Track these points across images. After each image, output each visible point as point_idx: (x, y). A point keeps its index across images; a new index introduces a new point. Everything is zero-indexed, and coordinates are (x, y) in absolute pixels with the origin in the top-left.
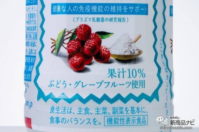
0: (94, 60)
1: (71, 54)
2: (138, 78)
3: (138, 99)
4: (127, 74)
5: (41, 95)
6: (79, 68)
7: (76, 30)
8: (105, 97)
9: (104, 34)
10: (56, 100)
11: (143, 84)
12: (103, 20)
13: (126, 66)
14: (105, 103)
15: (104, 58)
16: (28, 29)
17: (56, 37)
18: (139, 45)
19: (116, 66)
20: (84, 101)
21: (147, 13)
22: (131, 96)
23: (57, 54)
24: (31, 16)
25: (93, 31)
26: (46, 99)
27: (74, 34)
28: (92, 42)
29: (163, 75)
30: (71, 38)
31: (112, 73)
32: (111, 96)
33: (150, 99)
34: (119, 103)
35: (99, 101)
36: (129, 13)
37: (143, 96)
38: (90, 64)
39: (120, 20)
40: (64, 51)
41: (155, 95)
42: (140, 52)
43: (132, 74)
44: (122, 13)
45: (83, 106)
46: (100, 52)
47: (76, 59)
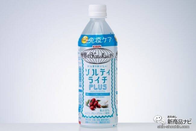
0: (96, 107)
1: (91, 106)
2: (108, 112)
3: (107, 117)
4: (104, 111)
5: (83, 116)
6: (93, 109)
7: (92, 100)
8: (99, 116)
9: (99, 101)
10: (87, 117)
11: (109, 113)
12: (98, 97)
13: (104, 109)
14: (99, 118)
15: (99, 107)
16: (79, 98)
17: (87, 101)
18: (108, 103)
19: (102, 109)
20: (94, 118)
21: (110, 95)
22: (106, 116)
23: (87, 106)
24: (80, 95)
25: (96, 100)
26: (84, 117)
27: (91, 101)
28: (96, 103)
29: (114, 110)
30: (91, 102)
31: (101, 110)
32: (101, 116)
33: (110, 117)
34: (103, 118)
35: (98, 117)
36: (105, 95)
37: (109, 116)
38: (95, 108)
39: (103, 97)
40: (89, 105)
41: (112, 116)
42: (108, 105)
43: (106, 110)
44: (103, 95)
45: (94, 119)
46: (98, 105)
47: (92, 107)
